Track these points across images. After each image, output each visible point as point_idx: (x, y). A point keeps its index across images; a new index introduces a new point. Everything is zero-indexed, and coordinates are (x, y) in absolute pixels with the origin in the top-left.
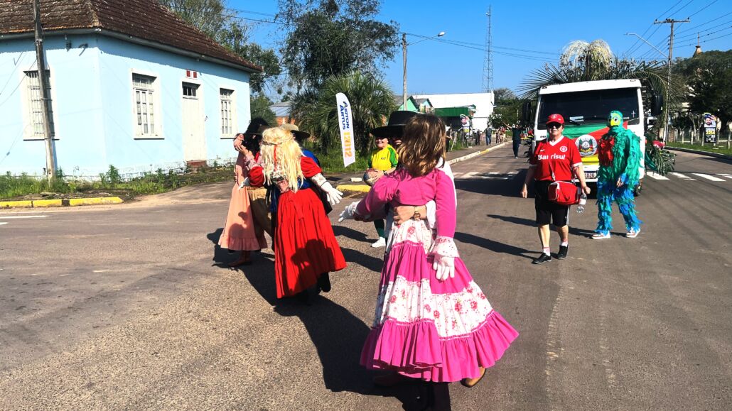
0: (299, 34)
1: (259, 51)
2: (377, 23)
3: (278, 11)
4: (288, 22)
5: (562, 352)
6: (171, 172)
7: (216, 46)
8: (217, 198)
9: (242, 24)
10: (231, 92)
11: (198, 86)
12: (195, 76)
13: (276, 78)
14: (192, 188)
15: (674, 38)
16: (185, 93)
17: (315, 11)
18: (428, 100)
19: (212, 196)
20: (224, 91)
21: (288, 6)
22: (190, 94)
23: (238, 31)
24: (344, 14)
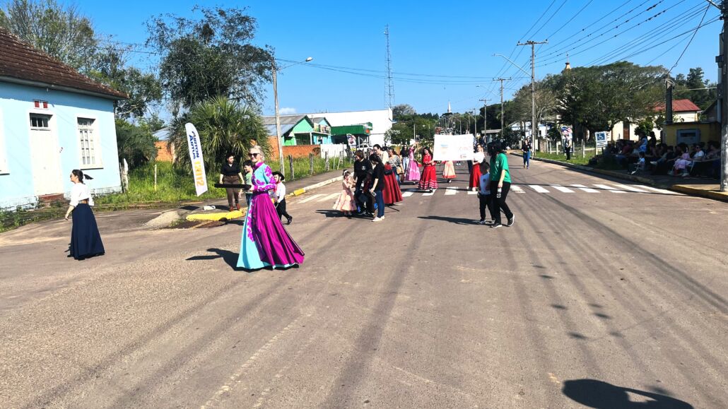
0: (171, 59)
1: (138, 75)
2: (251, 47)
3: (148, 35)
4: (161, 47)
5: (235, 386)
6: (19, 209)
7: (73, 74)
8: (55, 236)
9: (118, 47)
10: (92, 121)
11: (50, 116)
12: (45, 107)
13: (159, 102)
14: (37, 225)
15: (535, 58)
16: (34, 125)
17: (188, 35)
18: (325, 119)
19: (51, 234)
20: (82, 121)
21: (158, 31)
22: (40, 125)
23: (113, 55)
24: (219, 39)
